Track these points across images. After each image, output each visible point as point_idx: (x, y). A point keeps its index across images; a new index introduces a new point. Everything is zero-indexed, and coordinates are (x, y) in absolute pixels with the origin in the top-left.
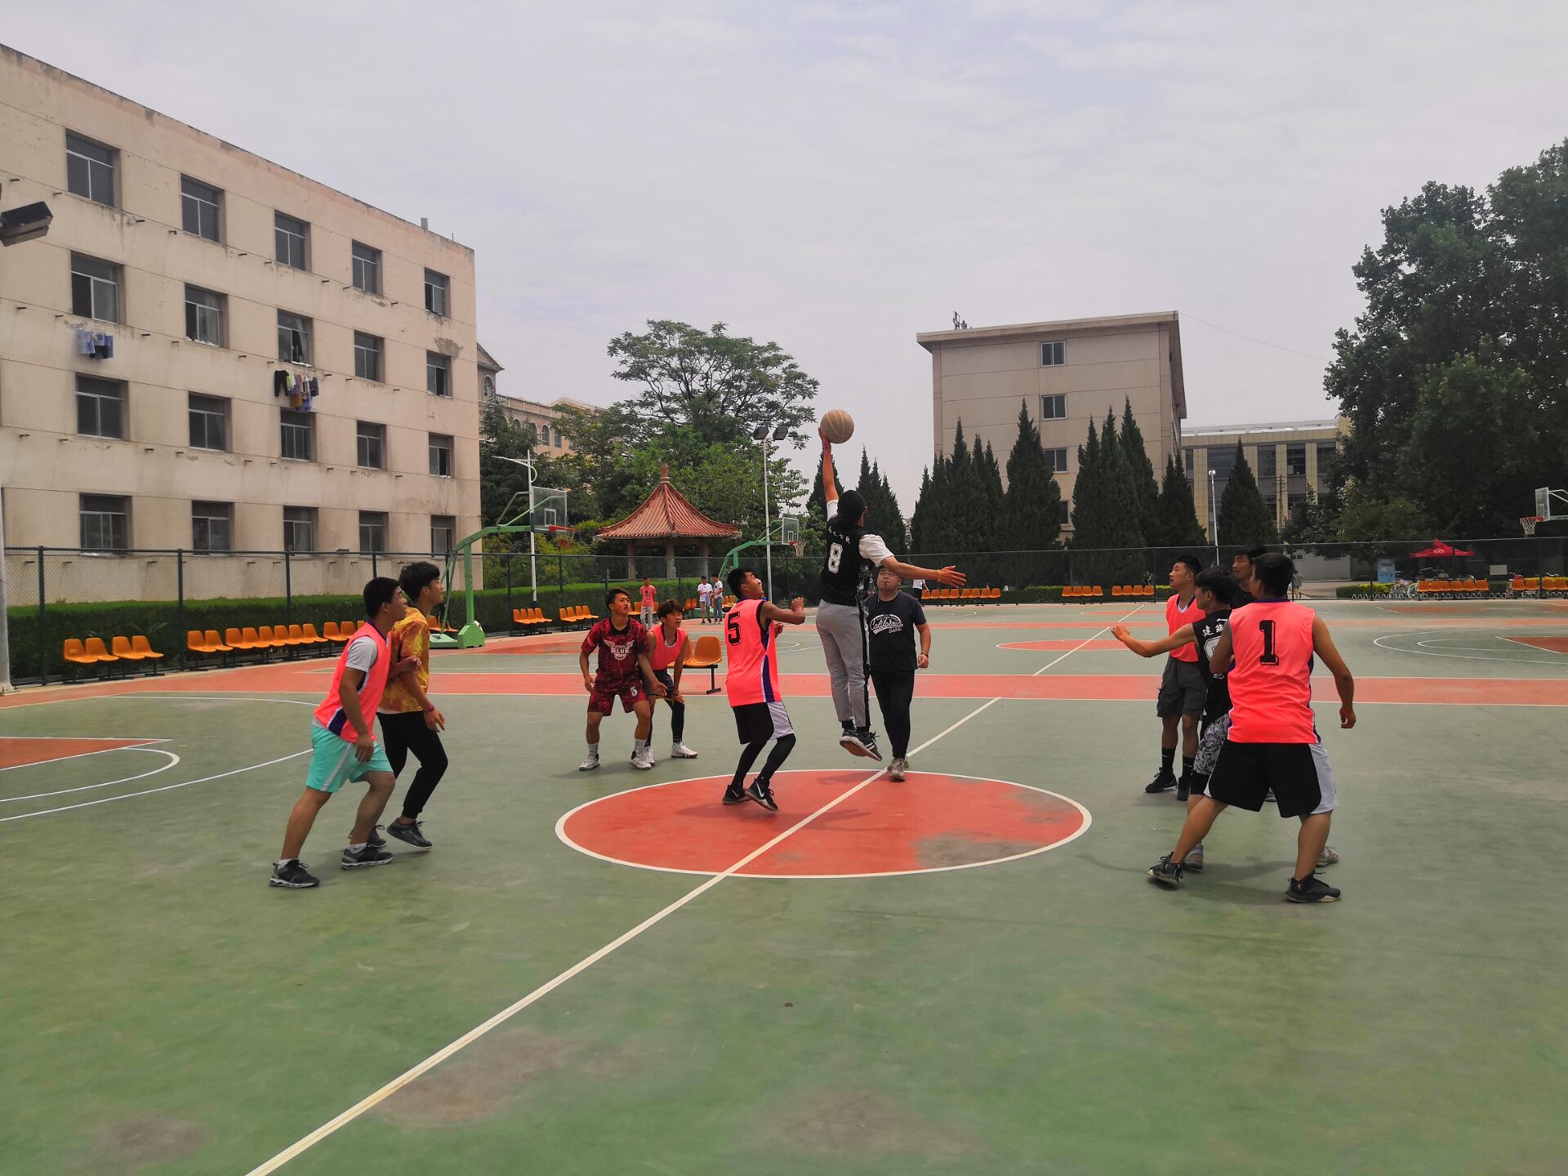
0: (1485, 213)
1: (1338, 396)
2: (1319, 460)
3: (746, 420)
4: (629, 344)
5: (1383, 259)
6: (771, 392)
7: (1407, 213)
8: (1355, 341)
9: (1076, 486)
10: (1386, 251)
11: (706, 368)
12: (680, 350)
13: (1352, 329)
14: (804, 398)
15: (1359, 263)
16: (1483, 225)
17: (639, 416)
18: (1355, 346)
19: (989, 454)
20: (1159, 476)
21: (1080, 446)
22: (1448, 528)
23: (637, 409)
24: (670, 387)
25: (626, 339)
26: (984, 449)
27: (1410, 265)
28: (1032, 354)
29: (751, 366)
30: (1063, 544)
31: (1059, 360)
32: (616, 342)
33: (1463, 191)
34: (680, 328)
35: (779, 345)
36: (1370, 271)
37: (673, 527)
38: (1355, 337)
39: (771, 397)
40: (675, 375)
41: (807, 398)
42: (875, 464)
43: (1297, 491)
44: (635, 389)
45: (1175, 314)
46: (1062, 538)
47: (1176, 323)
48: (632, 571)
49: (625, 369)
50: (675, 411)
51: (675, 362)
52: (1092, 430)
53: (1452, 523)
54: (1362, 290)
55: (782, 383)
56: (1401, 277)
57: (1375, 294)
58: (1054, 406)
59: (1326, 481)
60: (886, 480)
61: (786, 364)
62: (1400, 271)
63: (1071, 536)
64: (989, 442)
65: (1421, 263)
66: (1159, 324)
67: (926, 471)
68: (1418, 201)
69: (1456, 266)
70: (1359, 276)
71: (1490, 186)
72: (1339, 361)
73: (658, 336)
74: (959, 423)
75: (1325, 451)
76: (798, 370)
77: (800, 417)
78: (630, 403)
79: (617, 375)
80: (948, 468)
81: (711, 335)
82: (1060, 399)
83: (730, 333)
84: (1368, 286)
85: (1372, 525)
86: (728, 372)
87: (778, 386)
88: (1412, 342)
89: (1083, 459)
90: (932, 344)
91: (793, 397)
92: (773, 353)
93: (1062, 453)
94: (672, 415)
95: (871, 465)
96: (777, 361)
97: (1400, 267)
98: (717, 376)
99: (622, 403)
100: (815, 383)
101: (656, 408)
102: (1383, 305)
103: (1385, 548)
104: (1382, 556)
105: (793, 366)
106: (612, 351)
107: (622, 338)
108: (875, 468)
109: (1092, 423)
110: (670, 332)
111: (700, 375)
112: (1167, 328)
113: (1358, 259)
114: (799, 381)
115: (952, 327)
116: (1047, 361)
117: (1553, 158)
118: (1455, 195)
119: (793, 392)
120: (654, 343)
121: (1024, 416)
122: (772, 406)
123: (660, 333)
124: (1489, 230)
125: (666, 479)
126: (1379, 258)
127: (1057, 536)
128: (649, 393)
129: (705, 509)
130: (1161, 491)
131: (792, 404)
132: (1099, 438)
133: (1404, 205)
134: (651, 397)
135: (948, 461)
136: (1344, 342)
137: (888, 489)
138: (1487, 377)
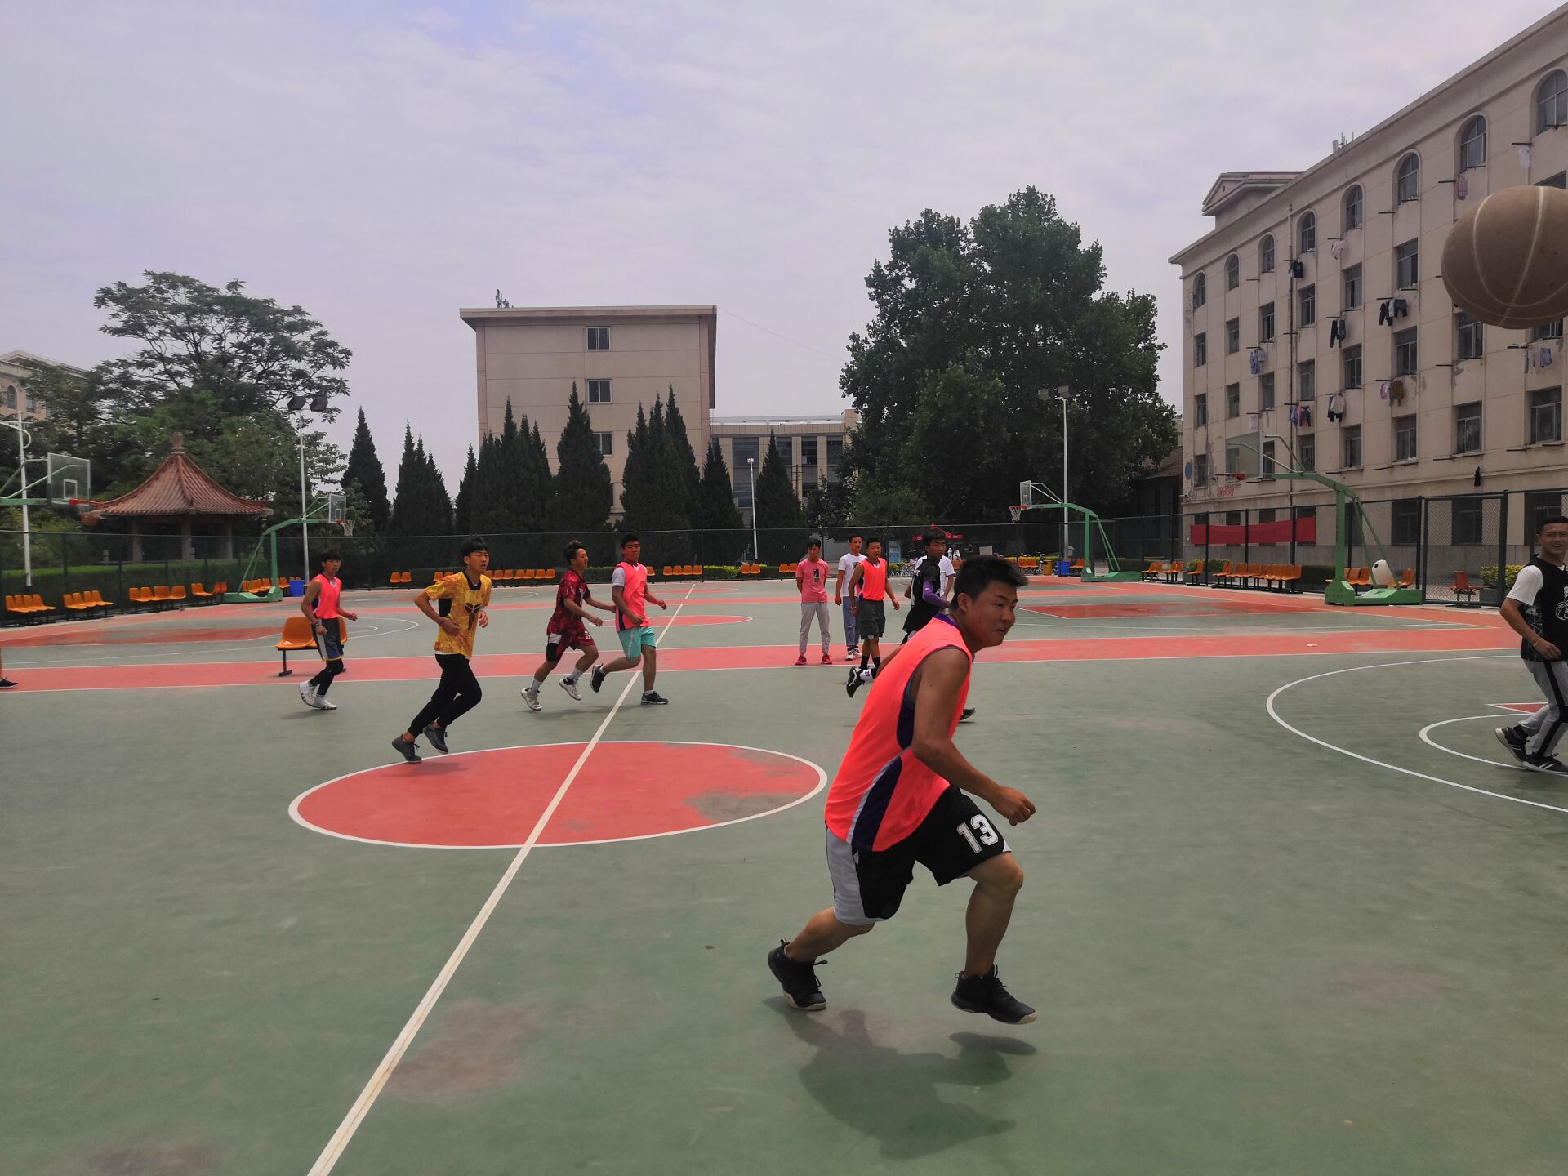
0: (969, 241)
1: (852, 394)
2: (829, 451)
3: (267, 389)
4: (123, 295)
5: (890, 273)
6: (299, 358)
7: (910, 235)
8: (865, 345)
9: (625, 469)
10: (892, 266)
11: (219, 329)
12: (189, 307)
13: (863, 334)
14: (335, 368)
15: (870, 275)
16: (967, 252)
17: (135, 378)
18: (865, 350)
19: (537, 435)
20: (700, 462)
21: (630, 431)
22: (943, 515)
23: (132, 370)
24: (174, 347)
25: (119, 290)
26: (531, 430)
27: (911, 281)
28: (578, 338)
29: (275, 330)
30: (613, 526)
31: (605, 345)
32: (106, 292)
33: (952, 220)
34: (186, 282)
35: (304, 309)
36: (879, 283)
37: (191, 503)
38: (866, 341)
39: (295, 365)
40: (179, 333)
41: (338, 368)
42: (420, 441)
43: (810, 480)
44: (131, 347)
45: (714, 309)
46: (612, 520)
47: (714, 317)
48: (137, 552)
49: (118, 323)
50: (181, 374)
51: (180, 320)
52: (641, 416)
53: (946, 511)
54: (872, 299)
55: (310, 350)
56: (903, 290)
57: (883, 304)
58: (600, 390)
59: (837, 472)
60: (431, 457)
61: (314, 331)
62: (903, 286)
63: (621, 518)
64: (536, 423)
65: (919, 281)
66: (700, 317)
67: (471, 450)
68: (917, 225)
69: (949, 286)
70: (870, 287)
71: (972, 219)
72: (852, 362)
73: (159, 290)
74: (508, 403)
75: (834, 444)
76: (329, 338)
77: (331, 388)
78: (124, 363)
79: (105, 329)
80: (497, 446)
81: (224, 292)
82: (606, 384)
83: (249, 292)
84: (877, 296)
85: (883, 511)
86: (246, 336)
87: (306, 354)
88: (912, 348)
89: (633, 444)
90: (475, 321)
91: (322, 365)
92: (299, 318)
93: (608, 437)
94: (178, 379)
95: (415, 441)
96: (304, 326)
97: (903, 282)
98: (232, 338)
99: (114, 362)
100: (348, 353)
101: (156, 370)
102: (889, 314)
103: (894, 531)
104: (891, 539)
105: (322, 333)
106: (100, 302)
107: (114, 289)
108: (420, 445)
109: (641, 409)
110: (173, 287)
111: (212, 337)
112: (706, 320)
113: (869, 271)
114: (329, 350)
115: (494, 305)
116: (592, 345)
117: (1018, 201)
118: (946, 223)
119: (322, 361)
120: (153, 297)
121: (574, 398)
122: (299, 374)
123: (162, 286)
124: (971, 257)
125: (179, 448)
126: (887, 272)
127: (608, 519)
128: (149, 352)
129: (227, 483)
130: (702, 477)
131: (321, 374)
132: (647, 423)
133: (907, 227)
134: (151, 357)
135: (497, 440)
136: (856, 346)
137: (434, 466)
138: (973, 385)
